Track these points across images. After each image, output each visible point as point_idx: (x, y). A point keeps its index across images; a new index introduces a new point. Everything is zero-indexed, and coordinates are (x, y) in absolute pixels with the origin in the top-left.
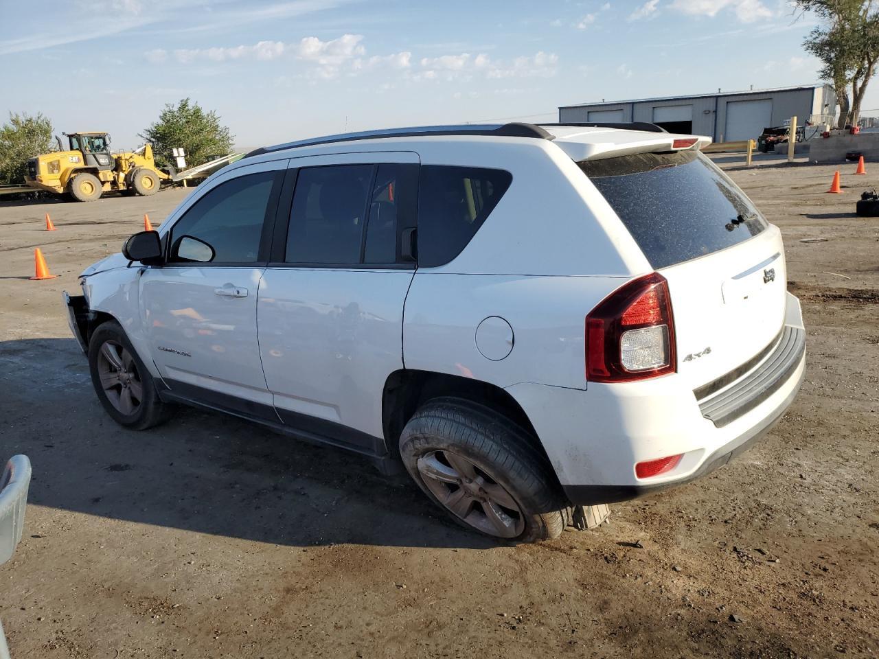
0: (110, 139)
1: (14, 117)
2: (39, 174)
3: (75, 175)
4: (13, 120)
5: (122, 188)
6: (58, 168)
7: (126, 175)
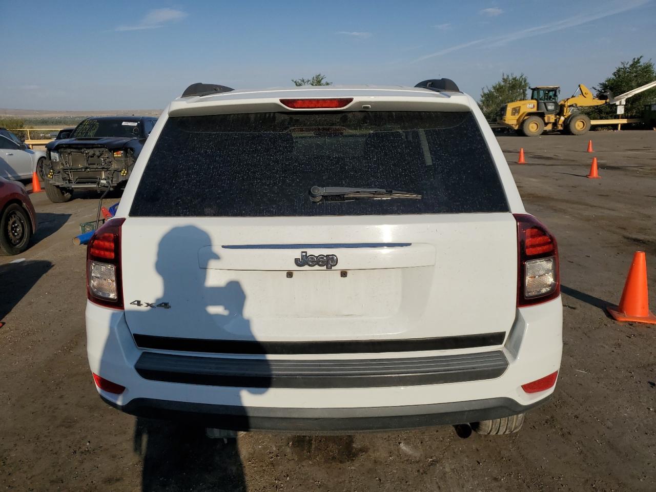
0: (559, 91)
1: (505, 77)
2: (505, 115)
3: (527, 117)
4: (503, 79)
5: (560, 128)
6: (518, 112)
7: (566, 119)
